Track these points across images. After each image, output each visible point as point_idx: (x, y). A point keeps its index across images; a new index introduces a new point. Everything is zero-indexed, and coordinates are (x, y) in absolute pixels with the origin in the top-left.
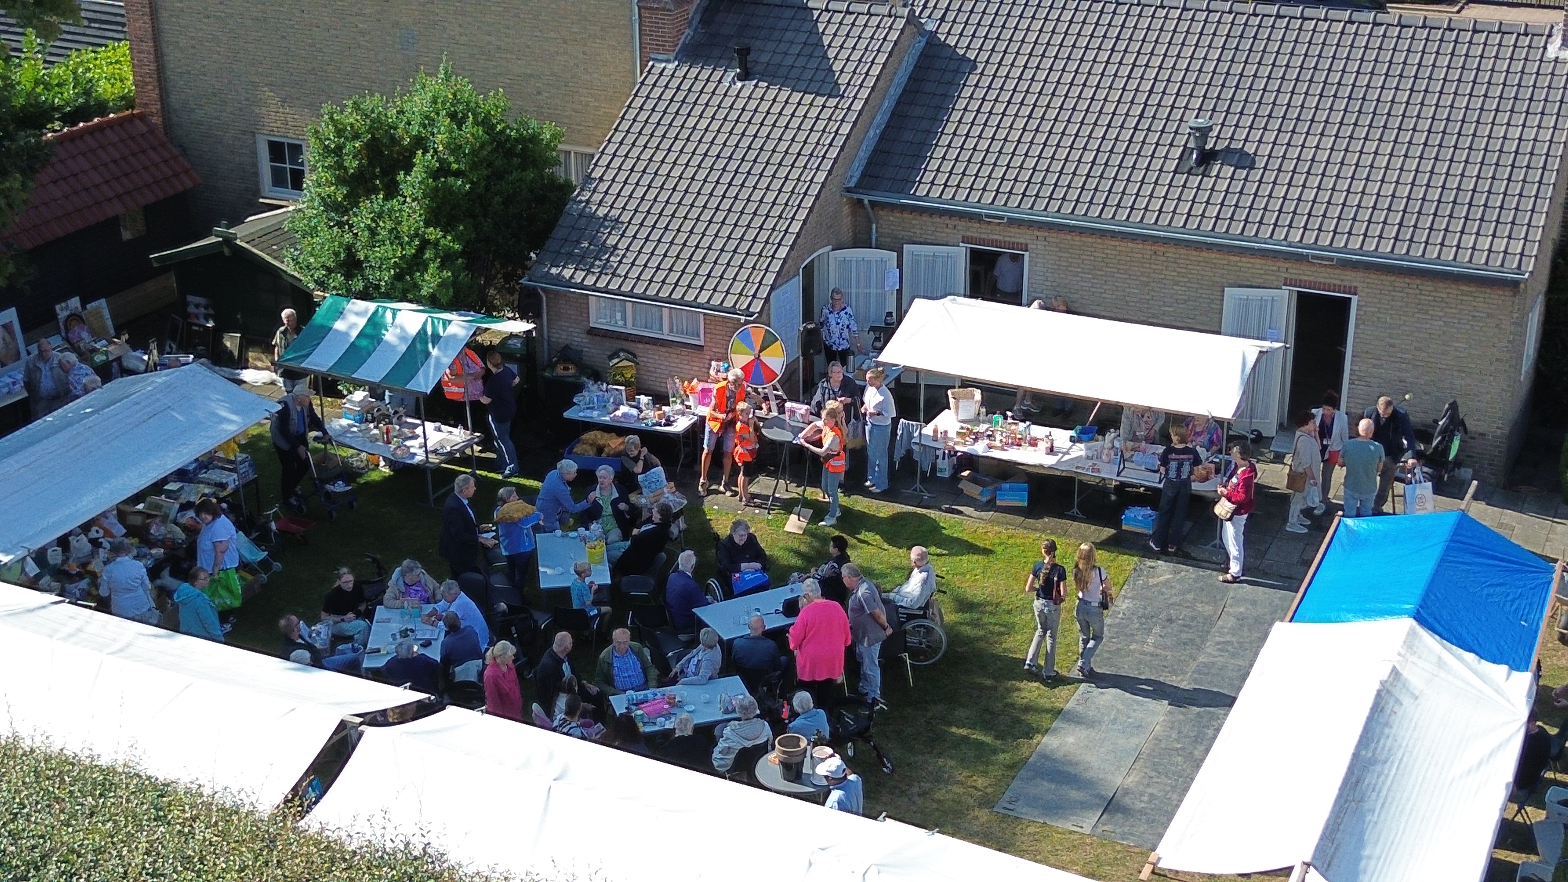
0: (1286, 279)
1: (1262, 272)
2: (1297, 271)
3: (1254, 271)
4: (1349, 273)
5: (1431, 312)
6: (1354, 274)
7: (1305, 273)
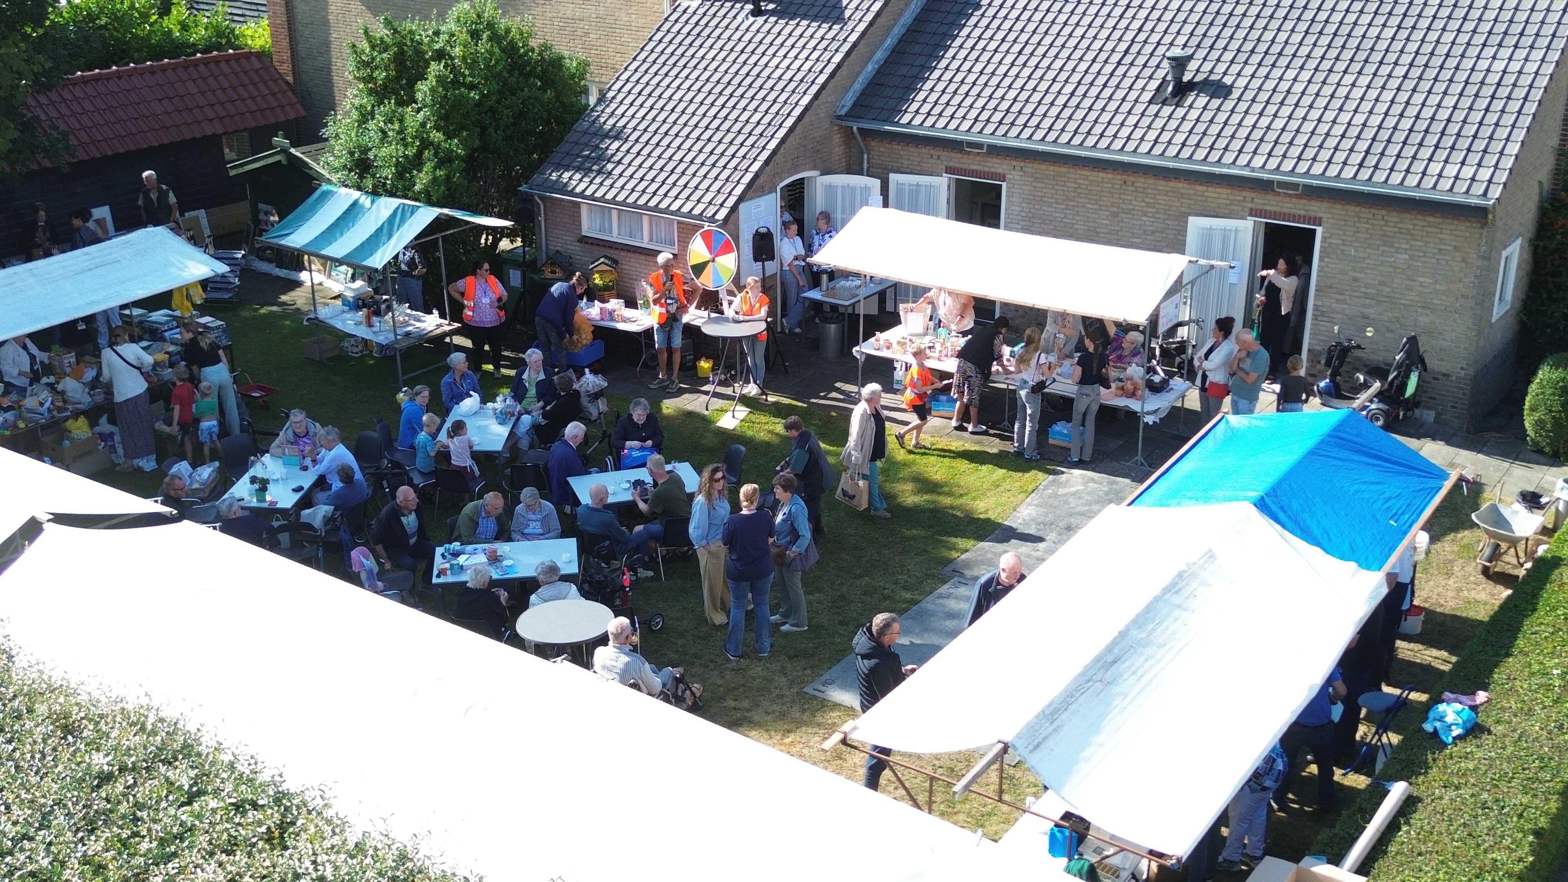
0: (1251, 210)
1: (1228, 202)
2: (1261, 201)
3: (1220, 201)
4: (1313, 203)
5: (1396, 245)
6: (1318, 204)
7: (1270, 203)
